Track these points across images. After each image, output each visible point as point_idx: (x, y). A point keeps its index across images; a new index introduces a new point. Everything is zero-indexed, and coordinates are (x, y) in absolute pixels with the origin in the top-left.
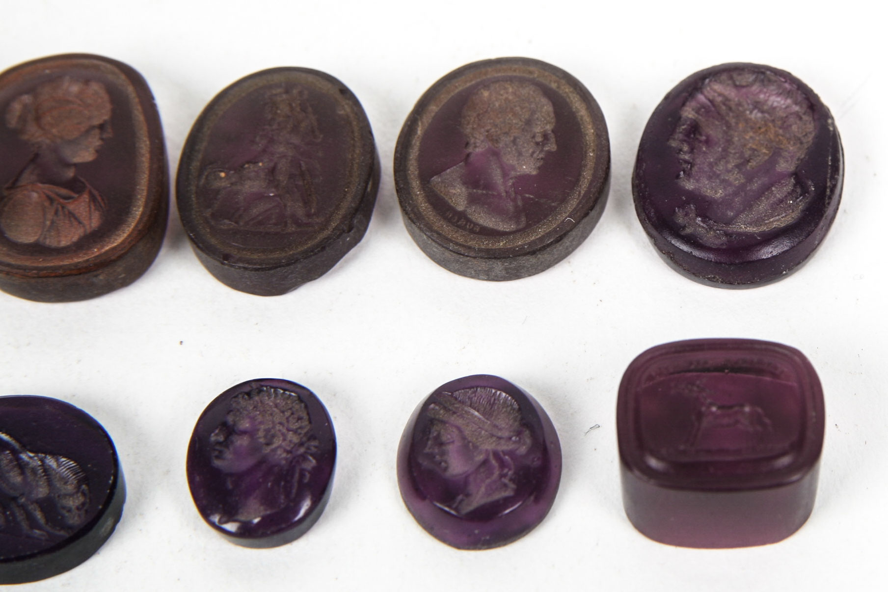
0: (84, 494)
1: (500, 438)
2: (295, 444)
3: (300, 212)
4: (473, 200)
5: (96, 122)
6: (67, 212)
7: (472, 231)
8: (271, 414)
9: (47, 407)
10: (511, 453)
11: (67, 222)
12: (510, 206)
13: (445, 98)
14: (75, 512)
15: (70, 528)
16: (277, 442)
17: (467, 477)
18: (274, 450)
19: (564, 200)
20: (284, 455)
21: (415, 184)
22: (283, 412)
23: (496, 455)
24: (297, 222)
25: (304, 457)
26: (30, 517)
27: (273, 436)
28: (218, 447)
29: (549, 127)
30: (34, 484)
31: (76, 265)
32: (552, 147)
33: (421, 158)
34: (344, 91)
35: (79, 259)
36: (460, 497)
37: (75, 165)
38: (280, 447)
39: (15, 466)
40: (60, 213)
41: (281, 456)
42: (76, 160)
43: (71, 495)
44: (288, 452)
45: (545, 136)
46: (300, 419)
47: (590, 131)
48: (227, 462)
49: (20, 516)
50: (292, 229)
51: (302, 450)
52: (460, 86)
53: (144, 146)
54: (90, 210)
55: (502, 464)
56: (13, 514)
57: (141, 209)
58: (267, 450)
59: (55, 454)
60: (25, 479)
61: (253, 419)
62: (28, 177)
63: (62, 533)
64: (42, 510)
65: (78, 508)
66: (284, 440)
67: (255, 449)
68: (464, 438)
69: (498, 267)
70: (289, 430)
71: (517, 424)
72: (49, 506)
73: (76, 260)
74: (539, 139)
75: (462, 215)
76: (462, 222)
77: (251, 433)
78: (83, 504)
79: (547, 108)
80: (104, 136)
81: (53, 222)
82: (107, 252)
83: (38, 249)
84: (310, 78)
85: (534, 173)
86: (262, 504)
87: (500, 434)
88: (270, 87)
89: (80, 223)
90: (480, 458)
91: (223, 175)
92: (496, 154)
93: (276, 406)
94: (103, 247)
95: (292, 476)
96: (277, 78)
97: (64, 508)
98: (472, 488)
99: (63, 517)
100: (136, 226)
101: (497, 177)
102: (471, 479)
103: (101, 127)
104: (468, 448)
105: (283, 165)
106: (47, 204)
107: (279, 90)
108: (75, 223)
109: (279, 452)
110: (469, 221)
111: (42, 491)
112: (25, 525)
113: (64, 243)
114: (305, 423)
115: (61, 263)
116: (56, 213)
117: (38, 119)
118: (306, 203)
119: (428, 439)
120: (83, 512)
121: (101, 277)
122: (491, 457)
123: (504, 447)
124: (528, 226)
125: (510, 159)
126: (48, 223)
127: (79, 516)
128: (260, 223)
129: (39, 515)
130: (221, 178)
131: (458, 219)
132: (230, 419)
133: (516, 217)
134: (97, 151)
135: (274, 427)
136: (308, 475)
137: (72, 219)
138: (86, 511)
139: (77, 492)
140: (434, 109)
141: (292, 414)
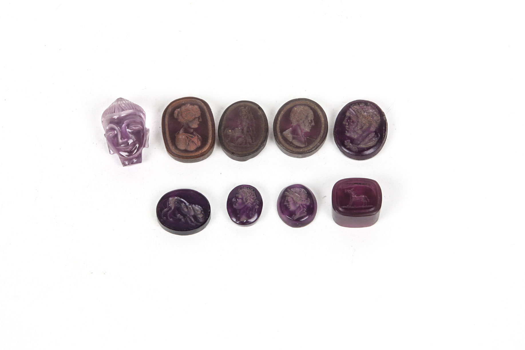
0: (203, 214)
1: (303, 201)
2: (253, 202)
3: (251, 141)
4: (294, 138)
5: (197, 116)
6: (192, 141)
7: (294, 147)
8: (246, 194)
9: (192, 192)
10: (306, 205)
11: (192, 144)
12: (303, 139)
13: (285, 109)
14: (201, 219)
15: (201, 223)
16: (248, 201)
17: (295, 210)
18: (248, 203)
19: (316, 139)
20: (251, 205)
21: (279, 134)
22: (249, 193)
23: (302, 204)
24: (250, 144)
25: (255, 205)
26: (191, 220)
27: (247, 200)
28: (235, 203)
29: (312, 118)
30: (190, 211)
31: (196, 155)
32: (313, 124)
33: (280, 127)
34: (260, 108)
35: (197, 154)
36: (294, 215)
37: (193, 128)
38: (249, 203)
39: (185, 207)
40: (190, 141)
41: (250, 205)
42: (193, 127)
43: (200, 214)
44: (252, 204)
45: (311, 121)
46: (253, 195)
47: (323, 120)
48: (236, 206)
49: (188, 220)
50: (248, 145)
51: (255, 204)
52: (289, 107)
53: (210, 123)
54: (198, 140)
55: (303, 207)
56: (186, 219)
57: (211, 141)
58: (246, 203)
59: (195, 204)
60: (188, 210)
61: (242, 195)
62: (181, 131)
63: (199, 224)
64: (193, 218)
65: (202, 218)
66: (250, 201)
67: (243, 203)
68: (294, 200)
69: (301, 155)
70: (251, 198)
71: (306, 197)
72: (195, 217)
73: (196, 154)
74: (310, 121)
75: (291, 143)
76: (291, 144)
77: (242, 199)
78: (203, 217)
79: (311, 113)
80: (200, 120)
81: (188, 144)
82: (203, 152)
83: (186, 151)
84: (251, 104)
85: (309, 131)
86: (246, 217)
87: (302, 199)
88: (241, 106)
89: (196, 144)
90: (298, 205)
91: (230, 131)
92: (299, 126)
93: (247, 192)
95: (253, 210)
96: (242, 104)
97: (198, 217)
98: (296, 213)
99: (199, 220)
100: (210, 145)
101: (299, 132)
102: (296, 211)
103: (199, 118)
104: (295, 203)
105: (245, 129)
106: (186, 138)
107: (243, 107)
108: (194, 144)
109: (249, 204)
110: (293, 144)
111: (192, 213)
112: (190, 222)
113: (192, 150)
114: (255, 196)
115: (192, 155)
116: (189, 141)
117: (181, 115)
118: (252, 139)
119: (285, 201)
120: (203, 218)
121: (201, 158)
122: (301, 205)
123: (304, 203)
124: (308, 146)
125: (302, 127)
126: (187, 144)
127: (202, 220)
128: (241, 144)
129: (193, 219)
130: (230, 132)
131: (290, 143)
132: (237, 195)
133: (305, 143)
134: (198, 125)
135: (247, 198)
136: (257, 210)
137: (193, 143)
138: (204, 219)
139: (201, 213)
140: (282, 113)
141: (252, 194)
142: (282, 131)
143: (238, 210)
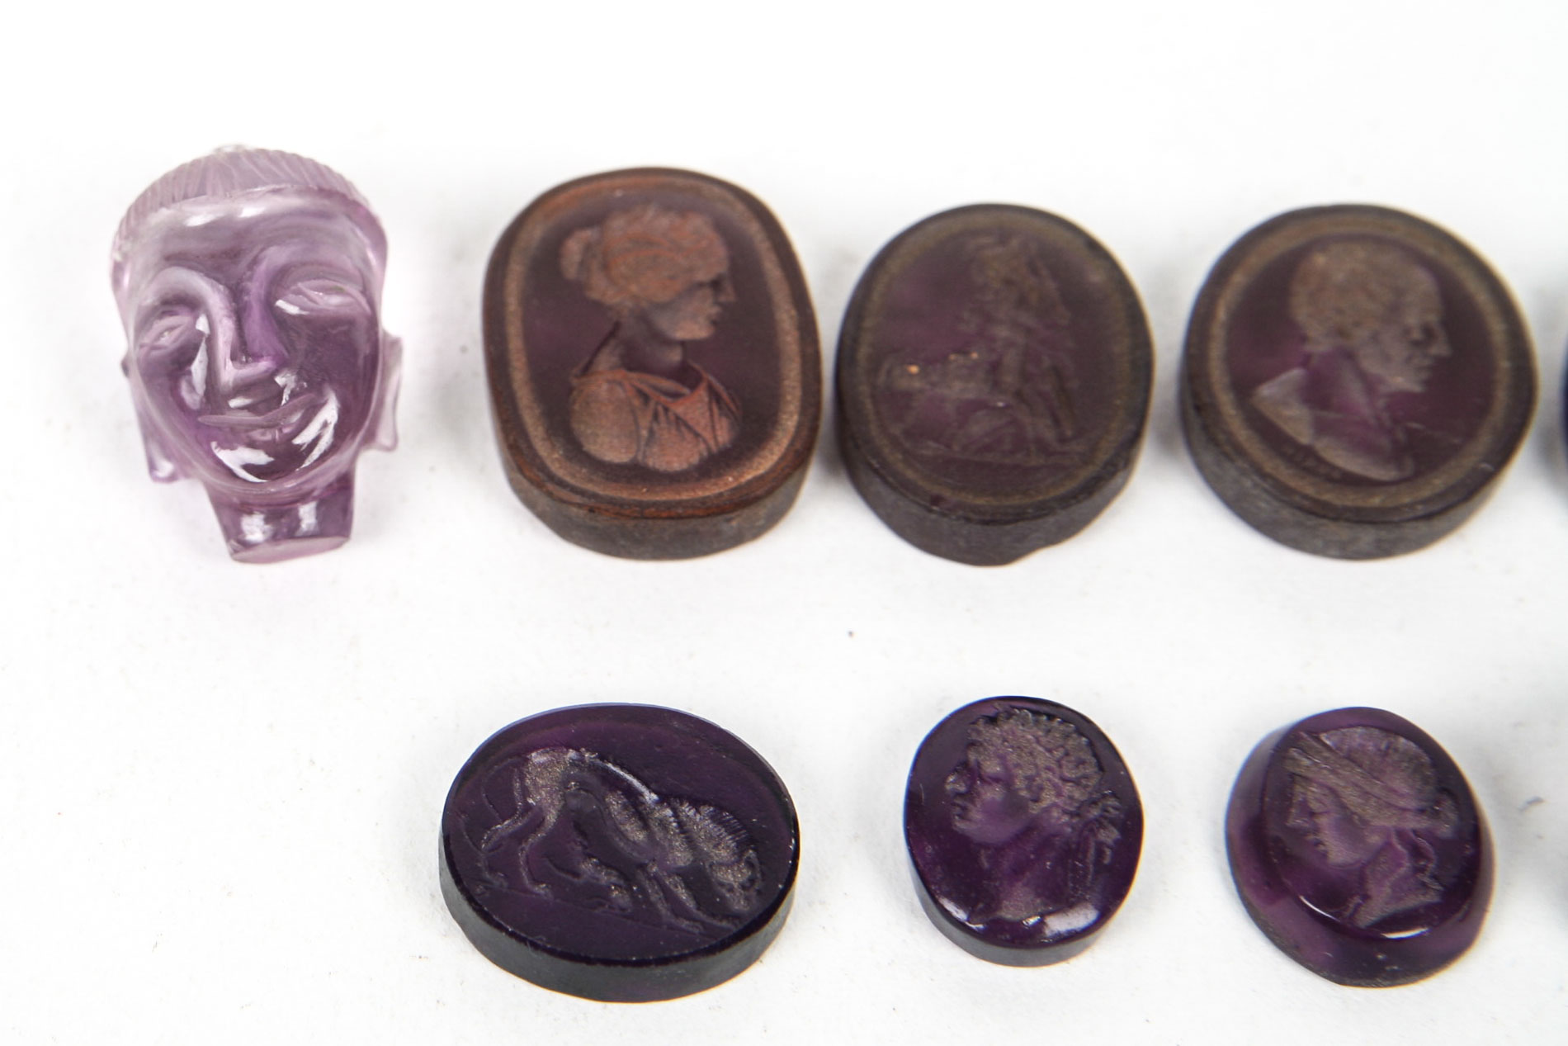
0: (750, 865)
1: (1404, 810)
2: (1082, 803)
3: (1049, 435)
4: (1321, 428)
5: (703, 276)
6: (672, 418)
7: (1329, 479)
8: (1031, 754)
9: (676, 724)
10: (1429, 835)
11: (674, 431)
12: (1384, 442)
13: (1256, 261)
14: (739, 892)
15: (735, 917)
16: (1048, 798)
17: (1364, 866)
18: (1047, 810)
19: (1470, 435)
20: (1065, 819)
21: (1226, 401)
22: (1050, 751)
23: (1401, 834)
24: (1043, 448)
25: (1099, 822)
26: (670, 896)
27: (1041, 788)
28: (959, 801)
29: (1433, 318)
30: (666, 844)
31: (703, 501)
32: (1440, 349)
33: (1230, 358)
35: (711, 490)
36: (1357, 900)
38: (1055, 805)
39: (633, 815)
40: (662, 418)
41: (1059, 820)
42: (680, 334)
43: (729, 866)
44: (1072, 815)
45: (1428, 332)
46: (1081, 762)
47: (1497, 328)
48: (975, 823)
49: (655, 896)
50: (1036, 460)
51: (1095, 812)
52: (1279, 245)
53: (786, 317)
54: (712, 416)
55: (1416, 852)
56: (642, 890)
57: (796, 417)
58: (1035, 809)
59: (696, 804)
60: (651, 836)
61: (1002, 759)
62: (606, 360)
63: (724, 924)
64: (688, 886)
65: (743, 887)
66: (1059, 794)
68: (1343, 807)
69: (1368, 536)
70: (1065, 780)
71: (1429, 788)
72: (698, 879)
73: (700, 494)
74: (1417, 335)
75: (1309, 451)
76: (1310, 463)
77: (1006, 781)
78: (752, 881)
80: (723, 299)
81: (651, 432)
82: (749, 483)
83: (636, 473)
84: (1038, 223)
85: (1417, 388)
86: (1038, 895)
87: (1402, 803)
88: (975, 233)
89: (697, 435)
90: (1375, 840)
91: (914, 369)
92: (1350, 356)
93: (1038, 742)
94: (741, 476)
95: (1085, 852)
96: (981, 220)
97: (722, 885)
98: (1372, 887)
99: (723, 897)
100: (792, 443)
101: (1355, 393)
102: (1368, 872)
103: (716, 285)
104: (1351, 825)
105: (1011, 359)
106: (637, 402)
108: (689, 436)
109: (1055, 814)
110: (1321, 461)
111: (681, 856)
112: (663, 908)
113: (677, 465)
114: (1091, 769)
115: (678, 497)
116: (656, 417)
117: (606, 267)
118: (1057, 422)
119: (1290, 806)
120: (753, 893)
121: (734, 523)
122: (1395, 840)
123: (1412, 823)
124: (1418, 474)
125: (1371, 365)
126: (645, 433)
127: (747, 899)
128: (987, 448)
129: (683, 894)
130: (911, 375)
131: (1303, 458)
132: (972, 757)
134: (714, 323)
135: (1038, 775)
136: (1108, 852)
137: (683, 429)
138: (759, 892)
139: (738, 862)
140: (1239, 279)
141: (1067, 754)
142: (1243, 388)
143: (986, 846)
